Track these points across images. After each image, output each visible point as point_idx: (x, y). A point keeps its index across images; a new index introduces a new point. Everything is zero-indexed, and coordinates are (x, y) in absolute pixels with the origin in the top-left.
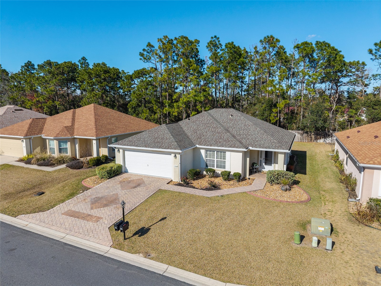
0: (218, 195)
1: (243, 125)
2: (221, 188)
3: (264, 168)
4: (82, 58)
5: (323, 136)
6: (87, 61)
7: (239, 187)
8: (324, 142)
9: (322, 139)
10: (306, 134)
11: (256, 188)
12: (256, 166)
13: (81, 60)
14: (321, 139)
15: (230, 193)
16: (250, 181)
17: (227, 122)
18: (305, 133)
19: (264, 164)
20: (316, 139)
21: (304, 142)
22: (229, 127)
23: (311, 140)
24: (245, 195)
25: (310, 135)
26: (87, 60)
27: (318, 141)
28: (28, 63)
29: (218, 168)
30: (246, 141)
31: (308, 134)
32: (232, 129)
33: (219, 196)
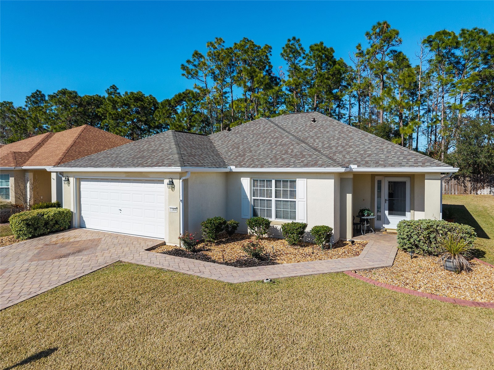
0: (261, 279)
1: (337, 132)
2: (277, 261)
3: (388, 223)
4: (111, 87)
5: (487, 182)
6: (118, 91)
7: (326, 261)
8: (490, 193)
9: (486, 188)
10: (455, 179)
11: (370, 263)
12: (368, 215)
13: (109, 89)
14: (484, 188)
15: (299, 275)
16: (354, 247)
17: (304, 130)
18: (453, 179)
19: (387, 212)
20: (475, 189)
21: (453, 194)
22: (307, 138)
23: (465, 190)
24: (340, 279)
25: (463, 182)
26: (118, 89)
27: (479, 192)
28: (36, 93)
29: (280, 218)
30: (344, 156)
31: (458, 179)
32: (314, 141)
33: (265, 281)
